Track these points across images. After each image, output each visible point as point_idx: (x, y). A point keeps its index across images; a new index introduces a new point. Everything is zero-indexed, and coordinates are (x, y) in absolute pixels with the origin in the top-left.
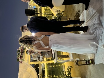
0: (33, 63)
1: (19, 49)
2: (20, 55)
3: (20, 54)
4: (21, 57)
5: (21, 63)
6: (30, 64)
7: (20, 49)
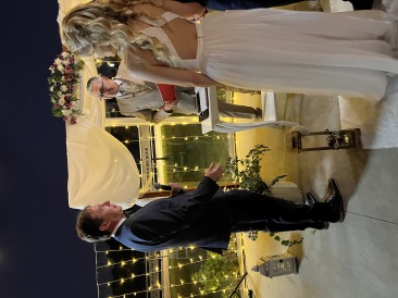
0: (115, 123)
1: (56, 66)
2: (63, 93)
3: (64, 88)
4: (68, 101)
5: (73, 122)
6: (107, 125)
7: (60, 68)
